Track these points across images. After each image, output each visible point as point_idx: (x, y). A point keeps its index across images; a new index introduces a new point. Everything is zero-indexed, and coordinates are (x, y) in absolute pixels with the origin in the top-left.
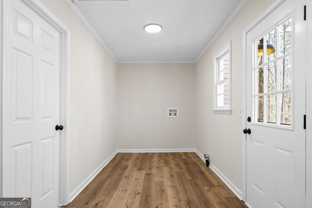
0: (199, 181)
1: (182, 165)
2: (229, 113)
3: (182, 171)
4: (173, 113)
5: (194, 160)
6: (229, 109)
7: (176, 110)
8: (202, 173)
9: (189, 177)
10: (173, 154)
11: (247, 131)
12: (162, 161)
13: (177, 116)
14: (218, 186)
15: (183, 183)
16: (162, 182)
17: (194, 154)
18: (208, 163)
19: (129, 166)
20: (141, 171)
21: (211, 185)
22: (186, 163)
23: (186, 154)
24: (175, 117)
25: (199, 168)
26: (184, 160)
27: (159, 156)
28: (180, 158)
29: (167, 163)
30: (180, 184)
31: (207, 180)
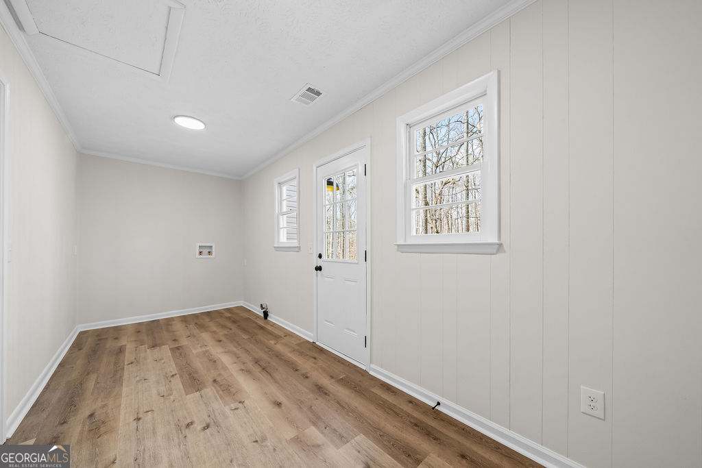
0: (261, 337)
1: (229, 324)
2: (297, 249)
3: (231, 332)
4: (205, 251)
5: (245, 315)
6: (297, 245)
7: (211, 247)
8: (262, 328)
9: (246, 337)
10: (208, 314)
11: (319, 269)
12: (192, 326)
13: (213, 256)
14: (285, 336)
15: (239, 344)
16: (207, 351)
17: (242, 308)
18: (266, 314)
19: (127, 347)
20: (158, 348)
21: (277, 338)
22: (234, 322)
23: (228, 310)
24: (210, 256)
25: (256, 323)
26: (229, 318)
27: (182, 321)
28: (221, 317)
29: (202, 327)
30: (236, 347)
31: (270, 333)
